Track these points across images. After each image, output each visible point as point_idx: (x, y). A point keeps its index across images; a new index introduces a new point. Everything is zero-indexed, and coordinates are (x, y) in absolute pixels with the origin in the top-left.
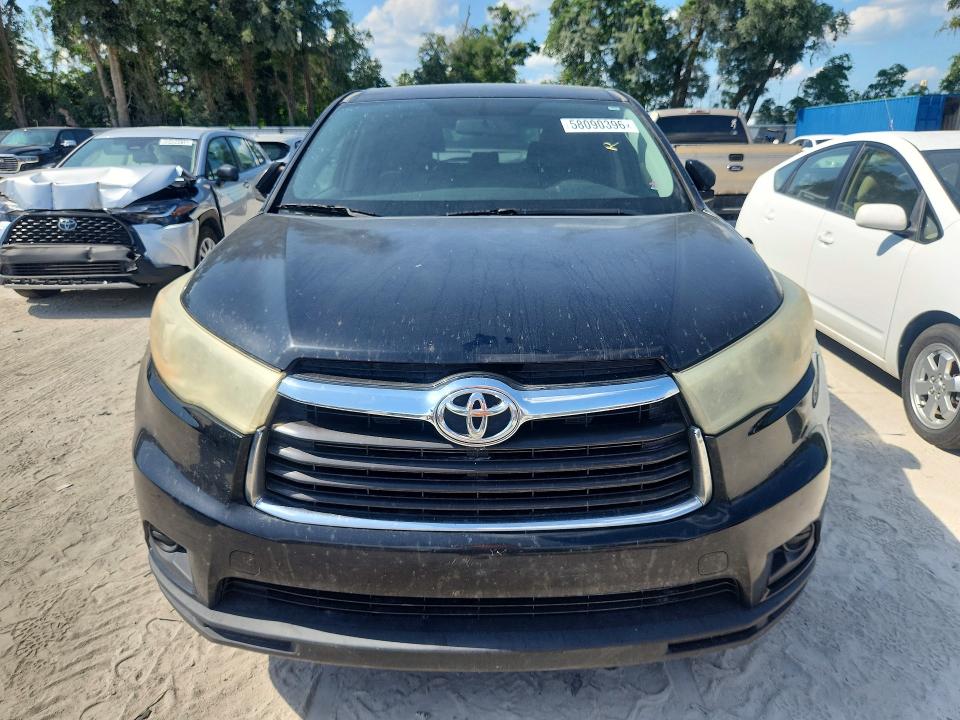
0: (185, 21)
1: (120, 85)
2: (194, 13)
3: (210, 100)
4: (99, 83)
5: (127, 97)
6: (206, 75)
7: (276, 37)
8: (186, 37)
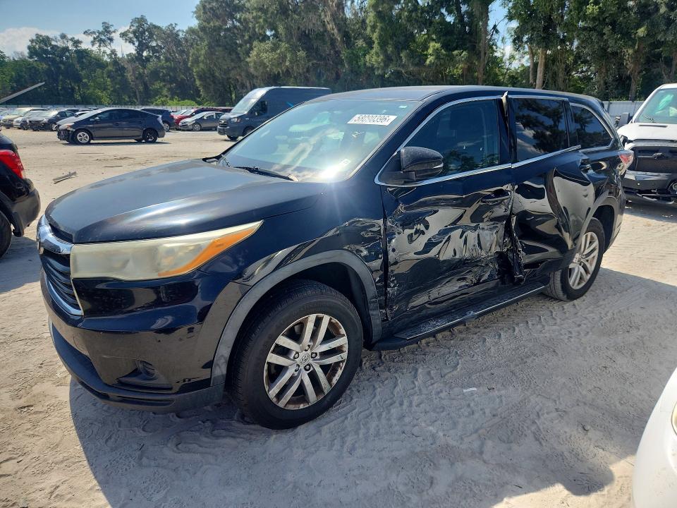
0: (595, 26)
1: (541, 75)
2: (604, 20)
3: (602, 82)
4: (529, 75)
5: (544, 82)
6: (604, 63)
7: (667, 29)
8: (593, 38)
